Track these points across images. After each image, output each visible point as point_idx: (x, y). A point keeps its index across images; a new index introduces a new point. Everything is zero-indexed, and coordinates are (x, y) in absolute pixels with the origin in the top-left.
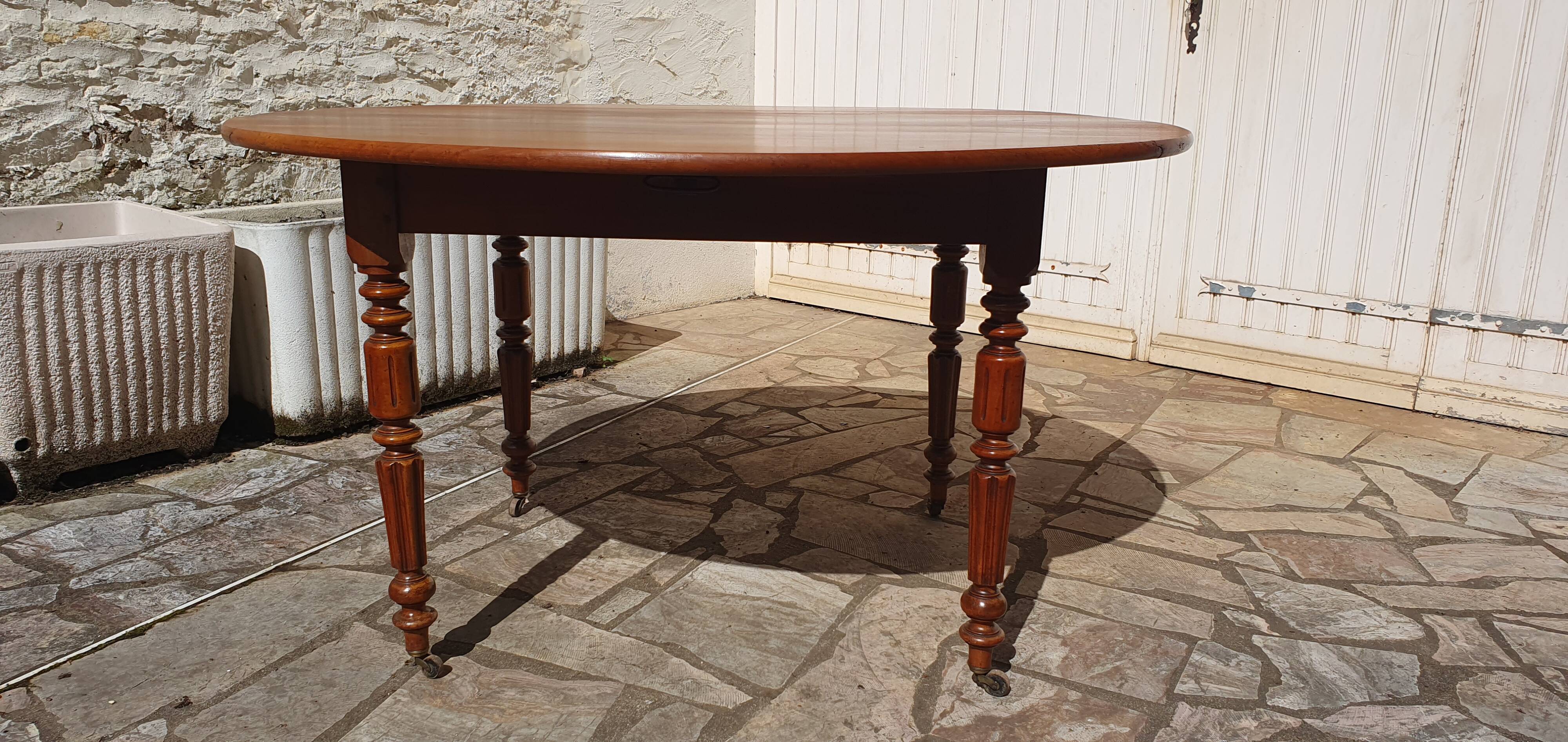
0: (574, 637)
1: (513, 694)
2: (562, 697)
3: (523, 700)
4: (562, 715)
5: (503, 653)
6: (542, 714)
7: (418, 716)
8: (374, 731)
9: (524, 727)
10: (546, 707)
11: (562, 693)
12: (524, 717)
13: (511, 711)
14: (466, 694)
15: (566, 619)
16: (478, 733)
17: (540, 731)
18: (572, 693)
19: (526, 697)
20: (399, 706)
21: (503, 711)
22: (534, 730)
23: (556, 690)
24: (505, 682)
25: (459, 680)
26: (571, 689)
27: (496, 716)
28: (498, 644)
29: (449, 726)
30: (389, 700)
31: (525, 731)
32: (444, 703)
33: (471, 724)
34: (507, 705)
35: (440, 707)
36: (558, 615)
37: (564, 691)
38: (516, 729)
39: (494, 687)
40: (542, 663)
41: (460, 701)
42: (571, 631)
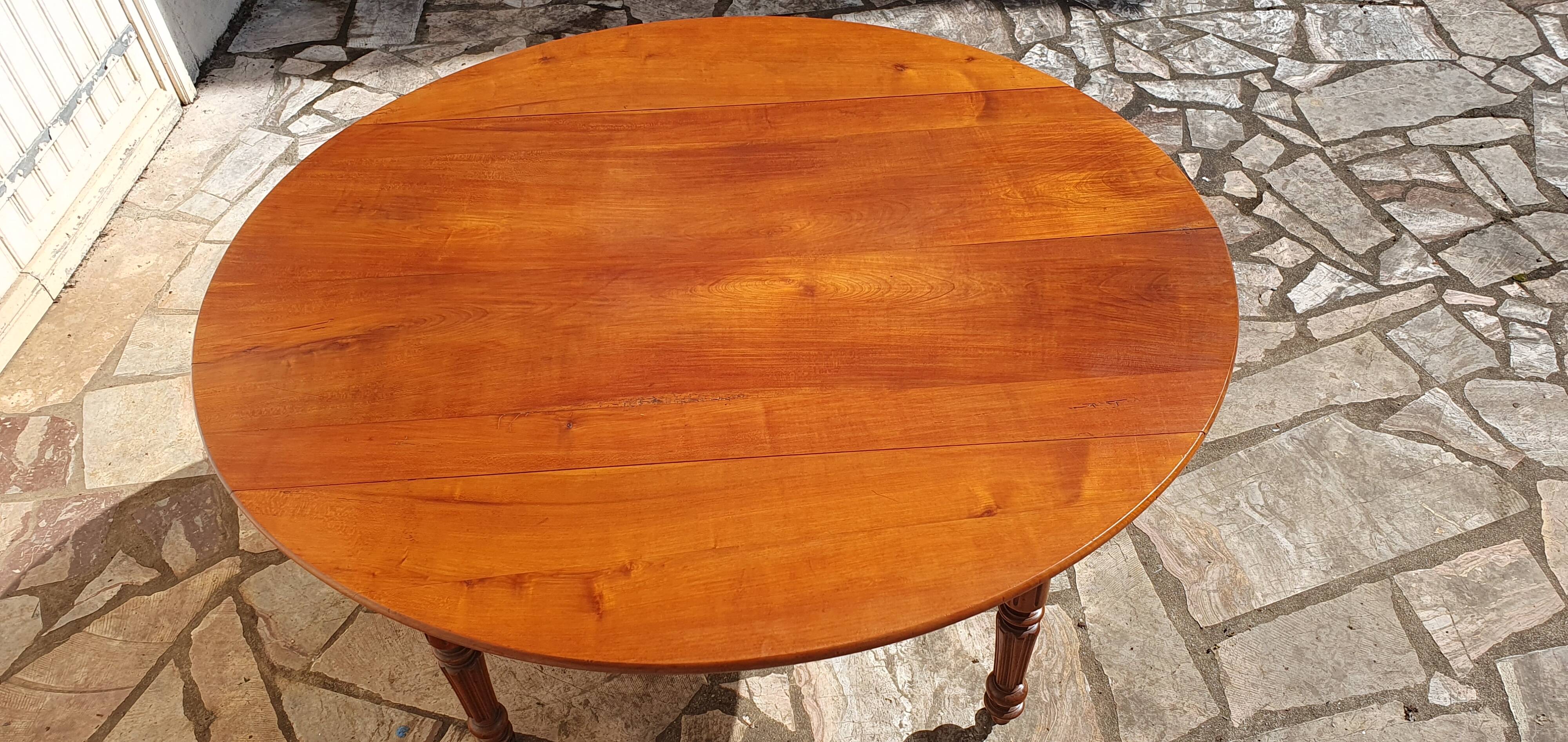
0: (1098, 573)
1: (1188, 547)
2: (1161, 522)
3: (1188, 537)
4: (1176, 507)
5: (1161, 595)
6: (1187, 516)
7: (1261, 571)
8: (1296, 578)
9: (1206, 513)
10: (1178, 520)
11: (1159, 524)
12: (1199, 521)
13: (1202, 532)
14: (1217, 570)
15: (1083, 599)
16: (1237, 528)
17: (1200, 503)
18: (1153, 520)
19: (1183, 538)
20: (1267, 591)
21: (1207, 537)
22: (1203, 506)
23: (1159, 531)
24: (1184, 563)
25: (1211, 588)
26: (1151, 524)
27: (1215, 535)
28: (1155, 608)
29: (1249, 547)
30: (1270, 602)
31: (1209, 511)
32: (1236, 571)
33: (1235, 539)
34: (1200, 540)
35: (1242, 569)
36: (1084, 608)
37: (1155, 525)
38: (1212, 515)
39: (1194, 563)
40: (1145, 564)
41: (1226, 566)
42: (1094, 583)
